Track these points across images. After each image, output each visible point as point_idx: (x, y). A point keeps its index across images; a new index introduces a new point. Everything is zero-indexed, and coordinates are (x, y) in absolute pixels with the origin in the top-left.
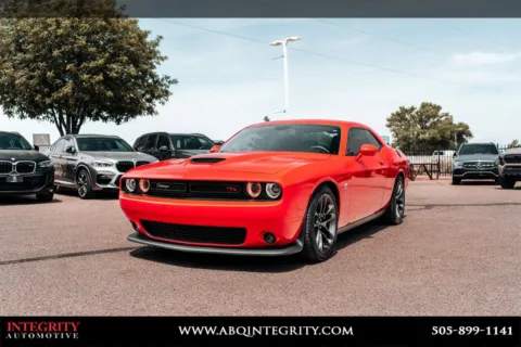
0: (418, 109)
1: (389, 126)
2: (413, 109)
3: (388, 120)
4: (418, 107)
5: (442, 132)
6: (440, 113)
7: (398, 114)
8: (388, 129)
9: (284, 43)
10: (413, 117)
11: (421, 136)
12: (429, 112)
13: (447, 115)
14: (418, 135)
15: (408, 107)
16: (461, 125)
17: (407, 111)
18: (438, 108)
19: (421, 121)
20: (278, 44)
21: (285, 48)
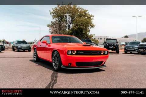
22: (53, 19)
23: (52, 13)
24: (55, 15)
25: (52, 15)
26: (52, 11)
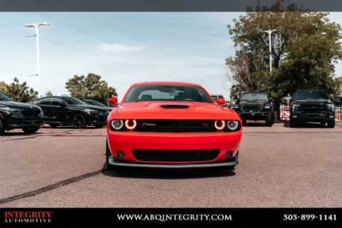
0: (86, 77)
1: (68, 88)
2: (83, 77)
3: (66, 84)
4: (86, 76)
5: (102, 92)
6: (100, 80)
7: (73, 80)
8: (67, 90)
9: (36, 26)
10: (82, 82)
11: (89, 95)
12: (93, 80)
13: (104, 82)
14: (87, 94)
15: (79, 75)
16: (111, 88)
17: (79, 79)
18: (99, 77)
19: (88, 85)
20: (31, 26)
21: (37, 29)
22: (236, 45)
23: (234, 30)
24: (239, 35)
25: (234, 34)
26: (233, 26)
